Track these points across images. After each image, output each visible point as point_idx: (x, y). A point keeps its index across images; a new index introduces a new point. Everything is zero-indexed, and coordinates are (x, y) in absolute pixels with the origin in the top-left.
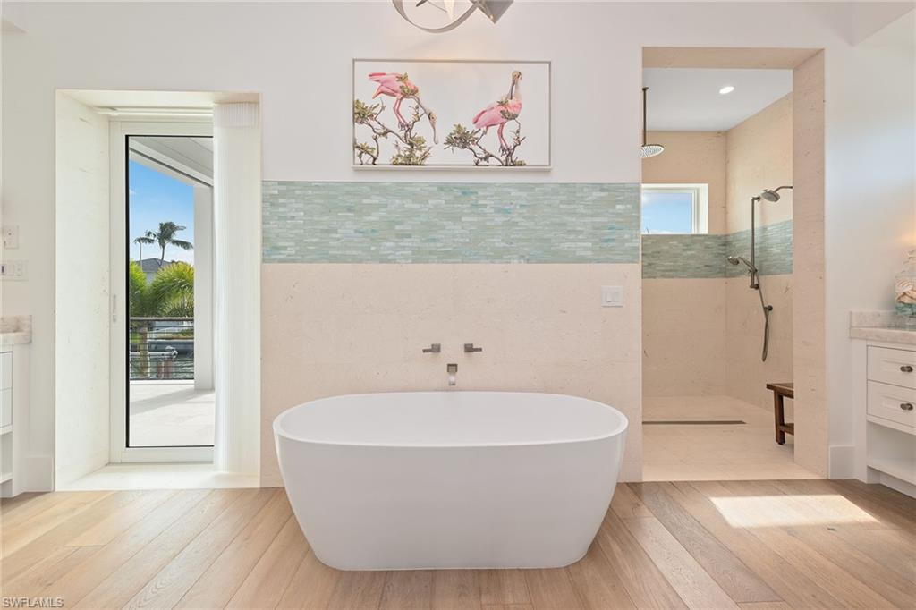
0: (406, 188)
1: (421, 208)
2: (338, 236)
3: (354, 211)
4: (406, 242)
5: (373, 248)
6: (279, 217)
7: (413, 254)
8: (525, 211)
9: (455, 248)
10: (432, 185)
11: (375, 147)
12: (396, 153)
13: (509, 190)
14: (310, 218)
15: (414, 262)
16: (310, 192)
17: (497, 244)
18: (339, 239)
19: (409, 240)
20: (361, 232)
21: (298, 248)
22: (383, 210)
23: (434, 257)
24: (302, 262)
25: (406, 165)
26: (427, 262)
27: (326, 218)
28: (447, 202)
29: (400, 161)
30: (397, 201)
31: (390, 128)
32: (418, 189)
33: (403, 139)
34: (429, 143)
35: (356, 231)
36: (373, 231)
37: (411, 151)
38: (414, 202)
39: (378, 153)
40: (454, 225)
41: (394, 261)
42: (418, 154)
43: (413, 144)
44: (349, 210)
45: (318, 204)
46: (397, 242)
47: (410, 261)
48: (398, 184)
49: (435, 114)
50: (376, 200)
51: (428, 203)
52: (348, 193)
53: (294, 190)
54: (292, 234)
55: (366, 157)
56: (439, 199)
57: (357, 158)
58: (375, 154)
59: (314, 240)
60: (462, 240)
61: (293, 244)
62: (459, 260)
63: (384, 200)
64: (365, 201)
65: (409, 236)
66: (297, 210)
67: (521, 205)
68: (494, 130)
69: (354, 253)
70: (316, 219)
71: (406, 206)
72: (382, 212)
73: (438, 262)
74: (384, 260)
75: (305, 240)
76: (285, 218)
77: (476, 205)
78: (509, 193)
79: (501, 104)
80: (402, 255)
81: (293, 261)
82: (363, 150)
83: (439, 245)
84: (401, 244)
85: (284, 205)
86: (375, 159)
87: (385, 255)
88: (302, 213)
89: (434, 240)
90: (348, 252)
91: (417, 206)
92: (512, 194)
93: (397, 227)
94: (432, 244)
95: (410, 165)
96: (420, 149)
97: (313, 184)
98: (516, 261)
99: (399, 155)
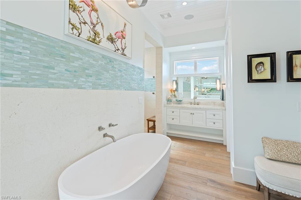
0: (91, 53)
1: (96, 64)
2: (55, 71)
3: (65, 58)
4: (90, 79)
5: (75, 81)
6: (6, 50)
7: (93, 85)
8: (125, 72)
9: (107, 83)
10: (101, 54)
11: (80, 28)
12: (89, 35)
13: (122, 63)
14: (35, 57)
15: (93, 89)
16: (36, 39)
17: (118, 83)
18: (55, 74)
19: (91, 78)
20: (69, 71)
21: (23, 76)
22: (81, 61)
23: (100, 87)
24: (26, 86)
25: (93, 42)
26: (98, 89)
27: (47, 59)
28: (105, 63)
29: (90, 39)
30: (87, 58)
31: (87, 22)
32: (95, 55)
33: (92, 30)
34: (101, 36)
35: (66, 70)
36: (75, 71)
37: (95, 37)
38: (94, 60)
39: (81, 32)
40: (107, 74)
41: (84, 88)
42: (97, 39)
43: (96, 34)
44: (62, 57)
45: (42, 48)
46: (86, 79)
47: (91, 88)
48: (88, 50)
49: (103, 24)
50: (77, 55)
51: (98, 62)
52: (62, 47)
53: (22, 33)
54: (19, 65)
55: (75, 31)
56: (102, 61)
57: (71, 30)
58: (80, 31)
59: (38, 72)
60: (109, 80)
61: (19, 73)
62: (108, 89)
63: (81, 56)
64: (71, 54)
65: (91, 76)
66: (24, 48)
67: (124, 70)
68: (120, 40)
69: (65, 82)
70: (40, 58)
71: (90, 61)
72: (80, 62)
73: (101, 89)
74: (80, 88)
75: (30, 71)
76: (12, 52)
77: (113, 67)
78: (122, 64)
79: (122, 32)
80: (88, 85)
81: (19, 86)
82: (74, 27)
83: (102, 81)
84: (88, 80)
85: (12, 42)
86: (80, 34)
87: (80, 85)
88: (29, 52)
89: (100, 79)
90: (61, 82)
91: (94, 63)
92: (122, 65)
93: (87, 71)
94: (99, 81)
95: (94, 43)
96: (98, 37)
97: (39, 34)
98: (123, 89)
99: (90, 37)
